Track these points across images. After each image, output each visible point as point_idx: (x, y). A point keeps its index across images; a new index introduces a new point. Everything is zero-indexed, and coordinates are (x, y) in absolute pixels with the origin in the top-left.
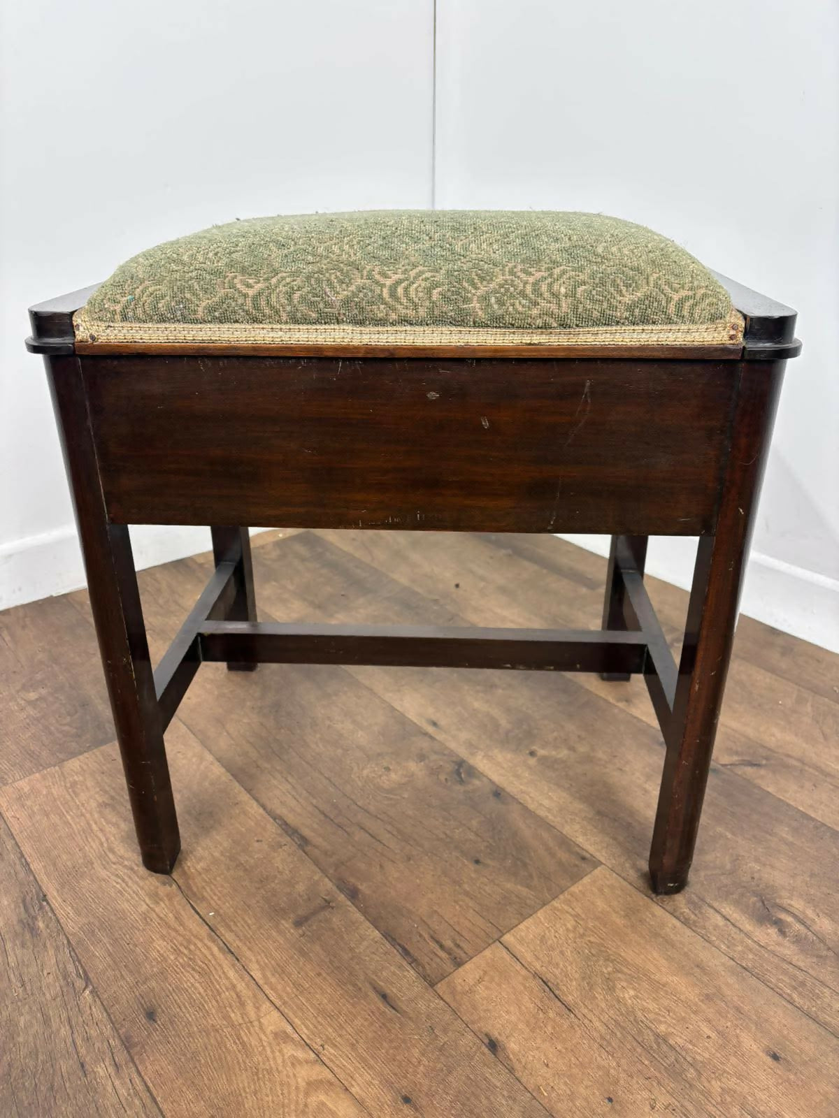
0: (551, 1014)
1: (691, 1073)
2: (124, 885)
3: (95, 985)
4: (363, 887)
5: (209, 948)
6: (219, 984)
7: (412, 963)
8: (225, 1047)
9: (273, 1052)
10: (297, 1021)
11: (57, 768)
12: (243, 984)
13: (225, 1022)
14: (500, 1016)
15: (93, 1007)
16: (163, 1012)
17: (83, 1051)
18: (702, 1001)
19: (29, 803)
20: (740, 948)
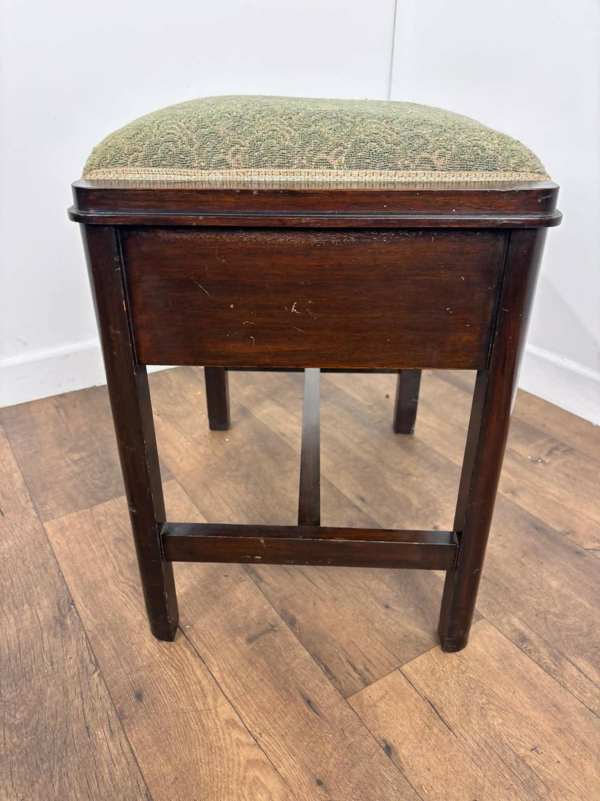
0: (435, 730)
1: (542, 789)
2: (128, 599)
3: (102, 670)
4: (299, 618)
5: (184, 652)
6: (189, 678)
7: (332, 678)
8: (190, 726)
9: (224, 734)
10: (243, 714)
11: (88, 510)
12: (206, 681)
13: (191, 708)
14: (396, 727)
15: (99, 686)
16: (148, 695)
17: (89, 718)
18: (555, 733)
19: (68, 533)
20: (589, 695)
